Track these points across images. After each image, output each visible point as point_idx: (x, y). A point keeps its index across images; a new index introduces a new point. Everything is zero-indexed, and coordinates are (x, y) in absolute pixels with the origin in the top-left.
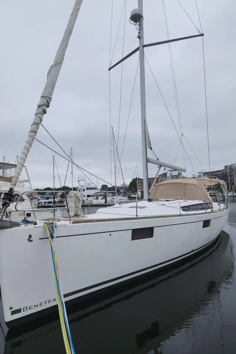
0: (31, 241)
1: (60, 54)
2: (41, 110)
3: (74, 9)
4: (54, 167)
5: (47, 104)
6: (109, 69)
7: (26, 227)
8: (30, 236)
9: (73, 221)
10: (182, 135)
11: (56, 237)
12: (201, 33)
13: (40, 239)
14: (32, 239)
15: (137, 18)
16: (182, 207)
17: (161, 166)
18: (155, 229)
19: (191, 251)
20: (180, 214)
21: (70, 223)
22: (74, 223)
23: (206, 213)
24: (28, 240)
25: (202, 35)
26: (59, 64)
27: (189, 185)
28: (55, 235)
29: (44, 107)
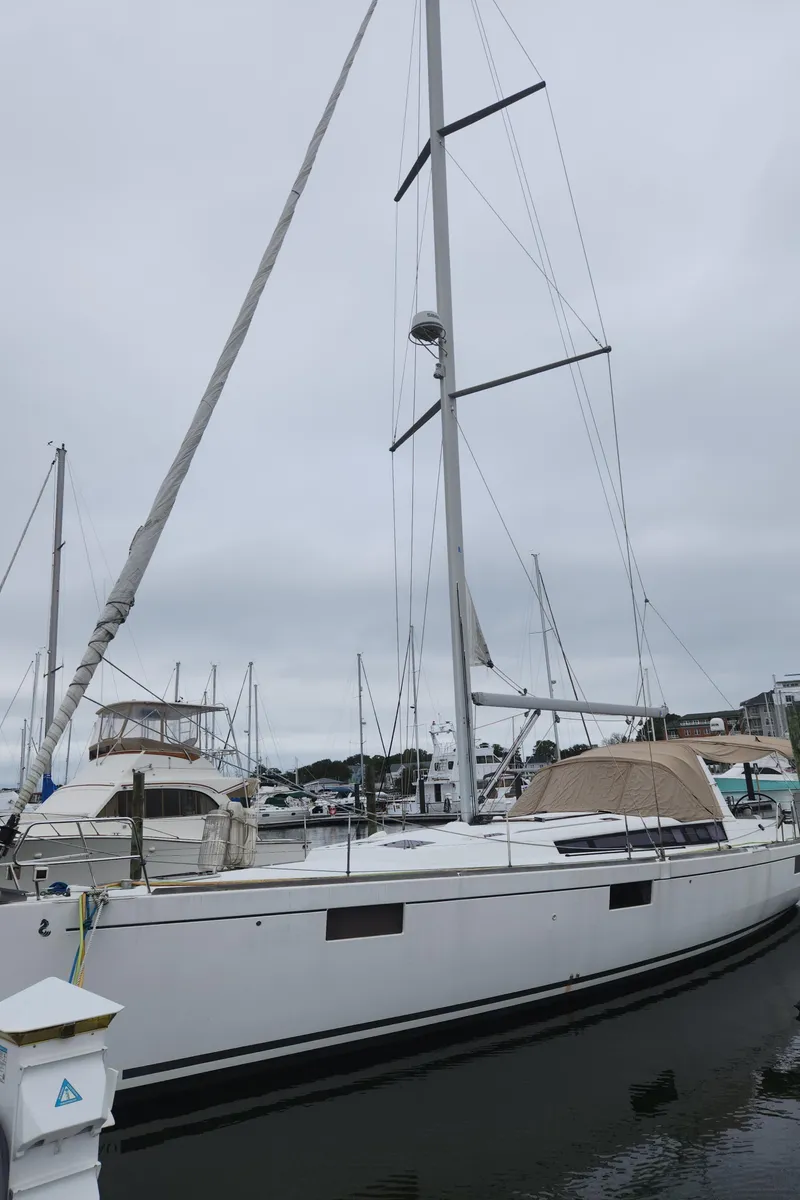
0: (48, 934)
1: (162, 499)
2: (101, 633)
3: (210, 385)
4: (361, 690)
5: (119, 616)
6: (393, 449)
7: (39, 903)
8: (45, 923)
9: (154, 888)
10: (647, 601)
11: (97, 928)
12: (604, 346)
13: (68, 930)
14: (48, 929)
15: (427, 331)
16: (557, 843)
17: (537, 712)
18: (408, 909)
19: (568, 978)
20: (510, 866)
21: (149, 892)
22: (157, 892)
23: (630, 860)
24: (40, 931)
25: (607, 350)
26: (157, 521)
27: (640, 768)
28: (95, 924)
29: (109, 627)
